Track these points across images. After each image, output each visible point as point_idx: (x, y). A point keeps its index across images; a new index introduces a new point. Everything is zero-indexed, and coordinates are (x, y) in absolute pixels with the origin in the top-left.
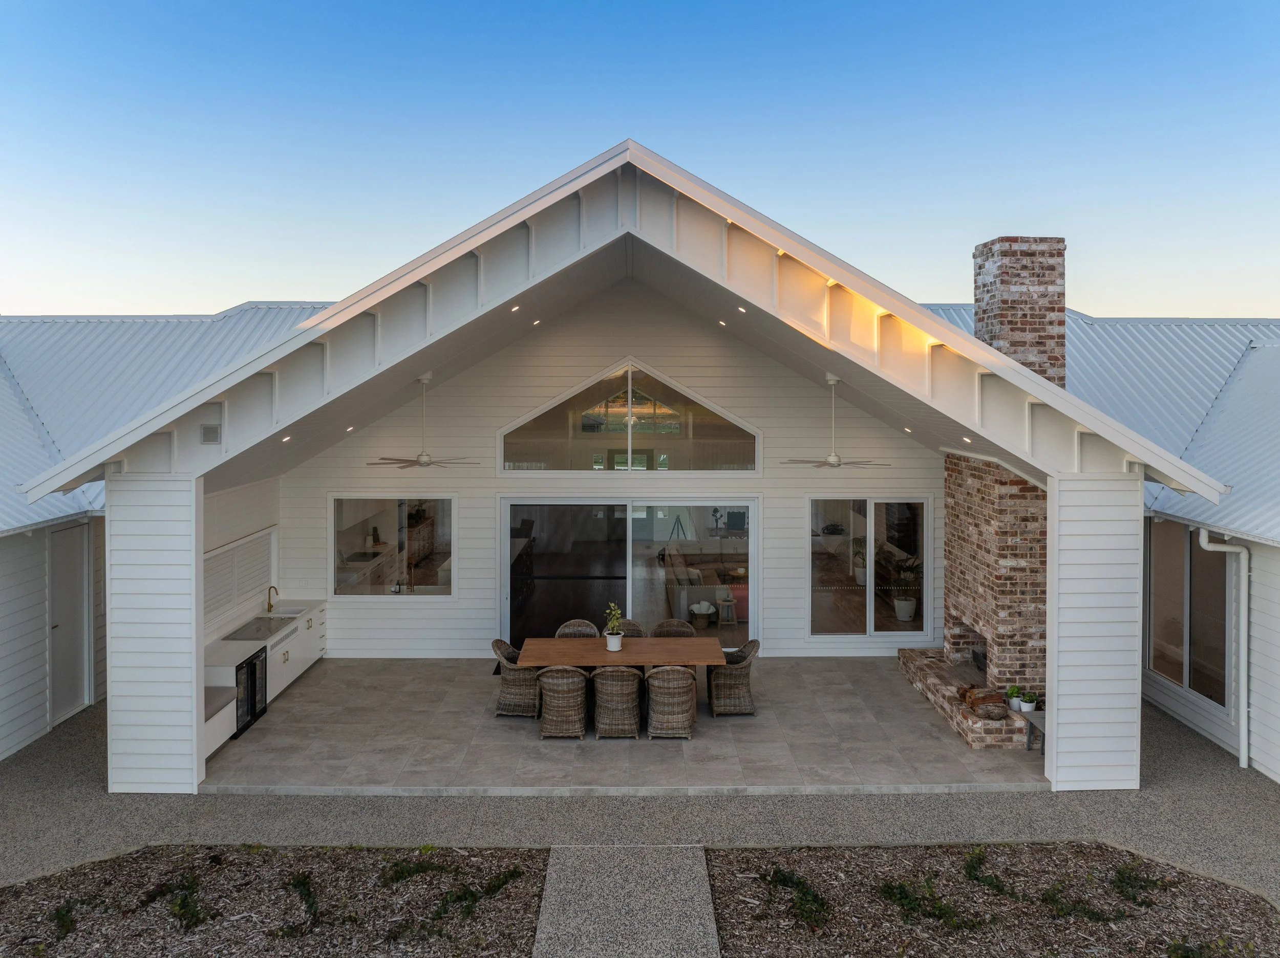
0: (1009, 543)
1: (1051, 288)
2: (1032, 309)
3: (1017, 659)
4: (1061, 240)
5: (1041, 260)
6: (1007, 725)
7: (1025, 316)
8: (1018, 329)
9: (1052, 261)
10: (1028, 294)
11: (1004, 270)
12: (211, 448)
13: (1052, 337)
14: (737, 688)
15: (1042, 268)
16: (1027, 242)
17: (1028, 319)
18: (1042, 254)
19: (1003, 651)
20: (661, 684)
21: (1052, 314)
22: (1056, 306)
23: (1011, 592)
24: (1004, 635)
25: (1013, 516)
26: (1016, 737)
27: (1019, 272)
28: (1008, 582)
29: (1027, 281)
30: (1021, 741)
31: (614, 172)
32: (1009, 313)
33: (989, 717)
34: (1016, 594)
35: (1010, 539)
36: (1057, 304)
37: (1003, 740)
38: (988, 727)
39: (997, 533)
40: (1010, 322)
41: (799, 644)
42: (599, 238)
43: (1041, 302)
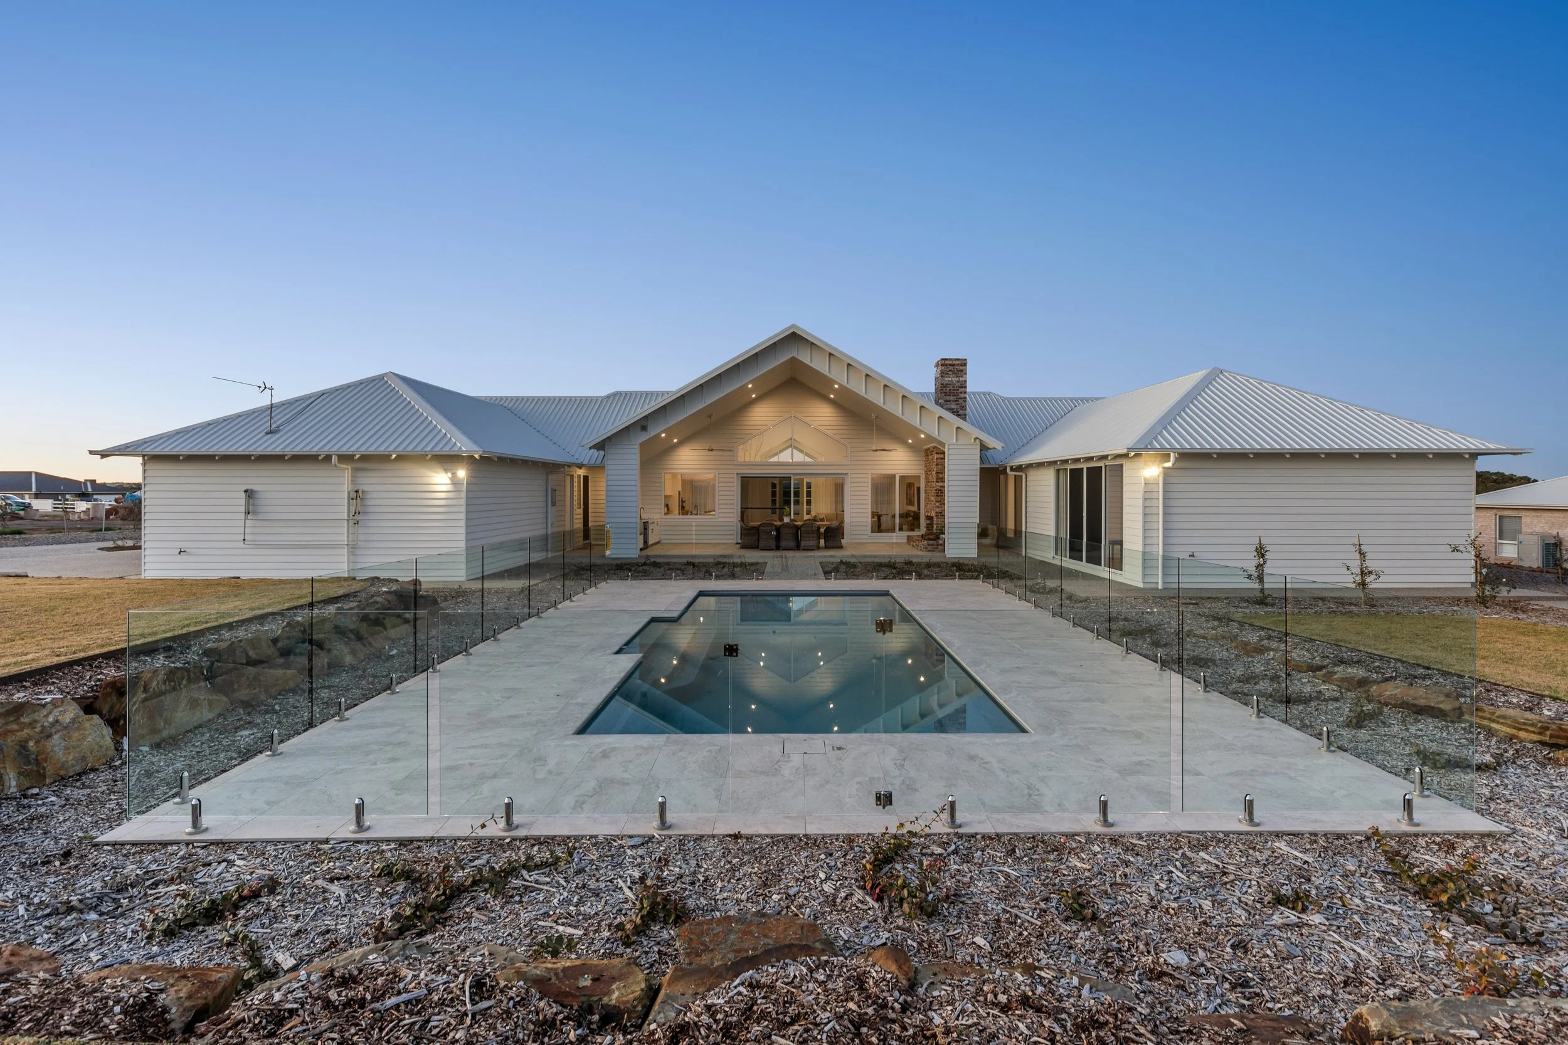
0: (939, 477)
1: (961, 379)
2: (954, 387)
3: (942, 522)
4: (965, 360)
5: (957, 368)
6: (936, 543)
7: (951, 390)
9: (961, 368)
10: (952, 380)
11: (942, 371)
12: (643, 433)
13: (961, 398)
14: (836, 537)
15: (958, 371)
16: (952, 360)
17: (952, 392)
18: (958, 365)
19: (937, 518)
20: (805, 528)
21: (962, 390)
24: (938, 512)
25: (940, 466)
26: (938, 547)
27: (948, 372)
28: (939, 492)
29: (951, 376)
30: (940, 549)
31: (788, 335)
32: (944, 389)
33: (930, 539)
34: (941, 496)
35: (939, 475)
36: (964, 385)
37: (933, 549)
38: (928, 543)
39: (936, 473)
40: (944, 392)
41: (866, 537)
42: (783, 358)
43: (957, 384)
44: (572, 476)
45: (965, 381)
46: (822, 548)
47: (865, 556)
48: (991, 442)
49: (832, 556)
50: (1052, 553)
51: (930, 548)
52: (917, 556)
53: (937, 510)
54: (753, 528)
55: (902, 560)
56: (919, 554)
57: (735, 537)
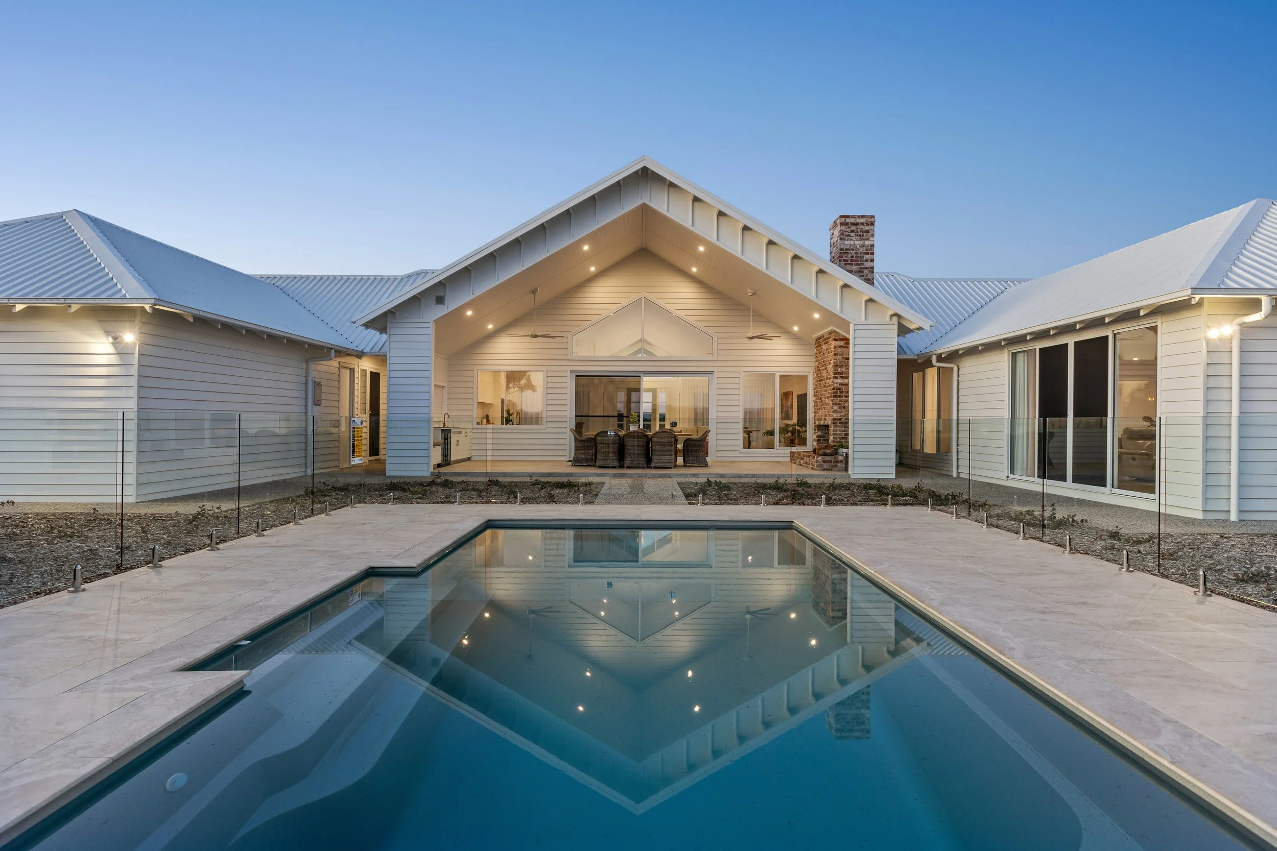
0: (839, 371)
1: (867, 242)
2: (856, 253)
3: (843, 431)
4: (873, 217)
5: (861, 227)
6: (835, 458)
7: (852, 257)
8: (848, 264)
9: (867, 228)
10: (854, 245)
11: (842, 232)
12: (440, 307)
13: (867, 268)
14: (698, 452)
15: (862, 232)
16: (854, 218)
17: (854, 258)
18: (862, 224)
19: (836, 427)
20: (658, 440)
21: (867, 256)
22: (870, 252)
23: (840, 396)
24: (836, 419)
25: (841, 357)
26: (839, 465)
27: (850, 233)
28: (838, 391)
29: (854, 239)
30: (842, 467)
31: (637, 172)
32: (844, 255)
33: (825, 454)
34: (842, 397)
35: (839, 369)
36: (870, 250)
37: (832, 467)
38: (825, 459)
39: (833, 366)
40: (844, 260)
41: (737, 454)
42: (630, 204)
43: (861, 249)
44: (352, 371)
45: (873, 246)
46: (680, 466)
47: (740, 476)
48: (914, 320)
49: (694, 475)
50: (1006, 472)
51: (825, 466)
52: (811, 476)
53: (835, 415)
54: (589, 440)
55: (794, 481)
56: (814, 474)
57: (567, 453)
